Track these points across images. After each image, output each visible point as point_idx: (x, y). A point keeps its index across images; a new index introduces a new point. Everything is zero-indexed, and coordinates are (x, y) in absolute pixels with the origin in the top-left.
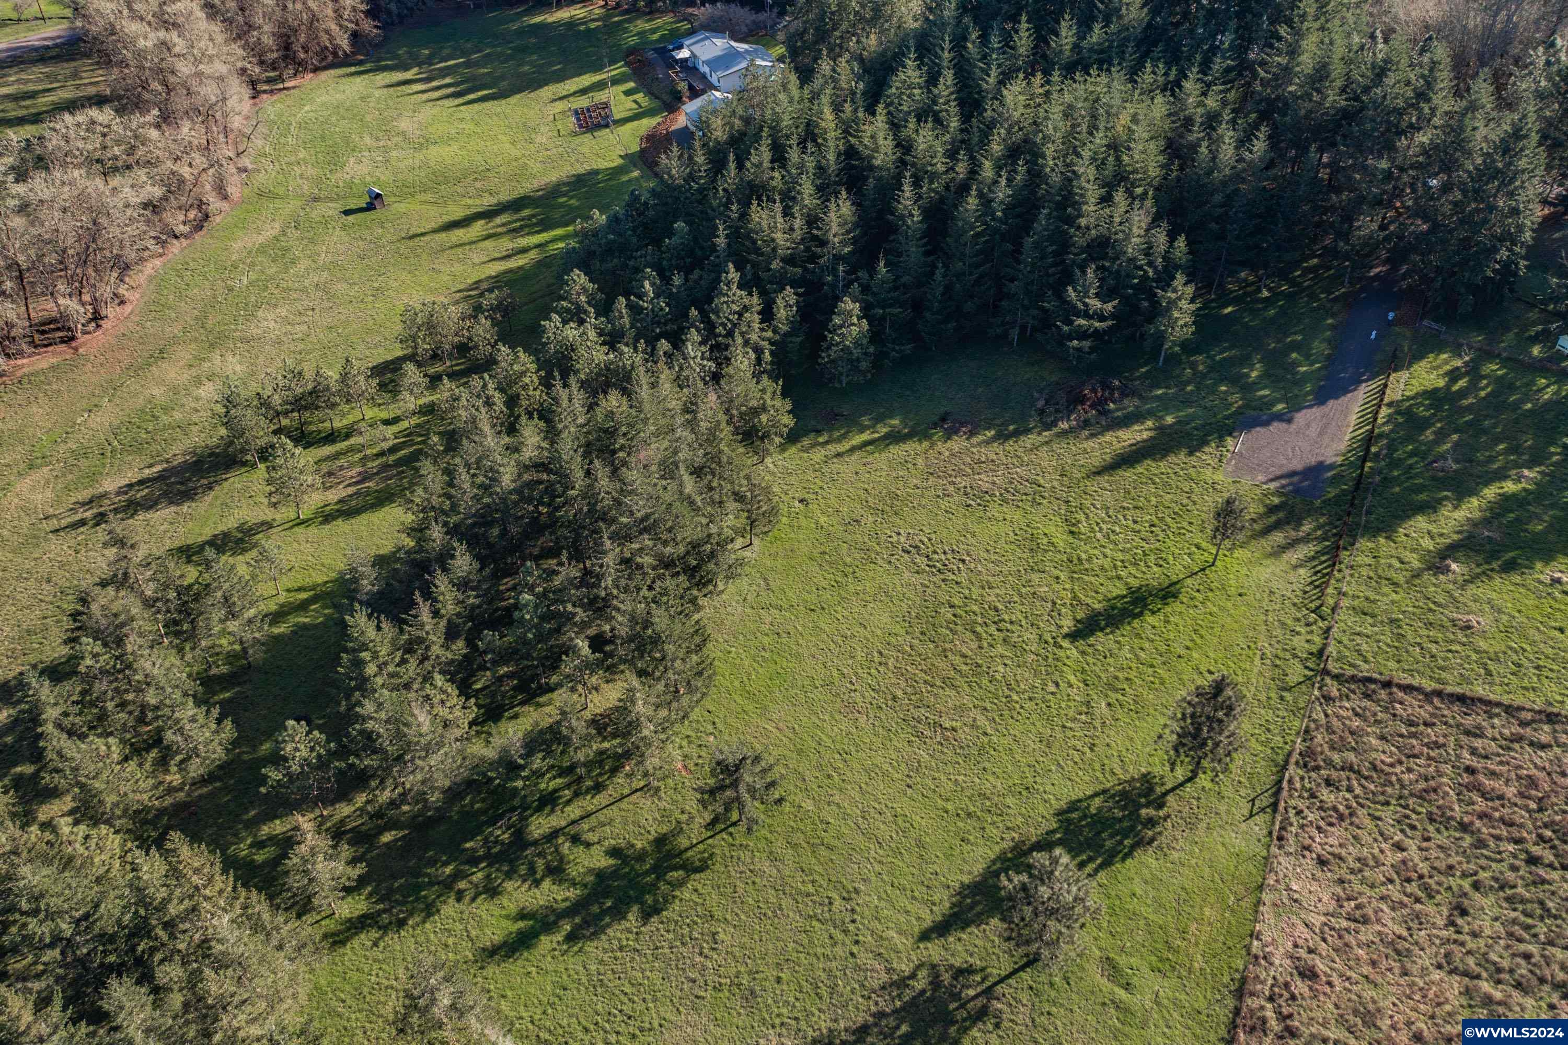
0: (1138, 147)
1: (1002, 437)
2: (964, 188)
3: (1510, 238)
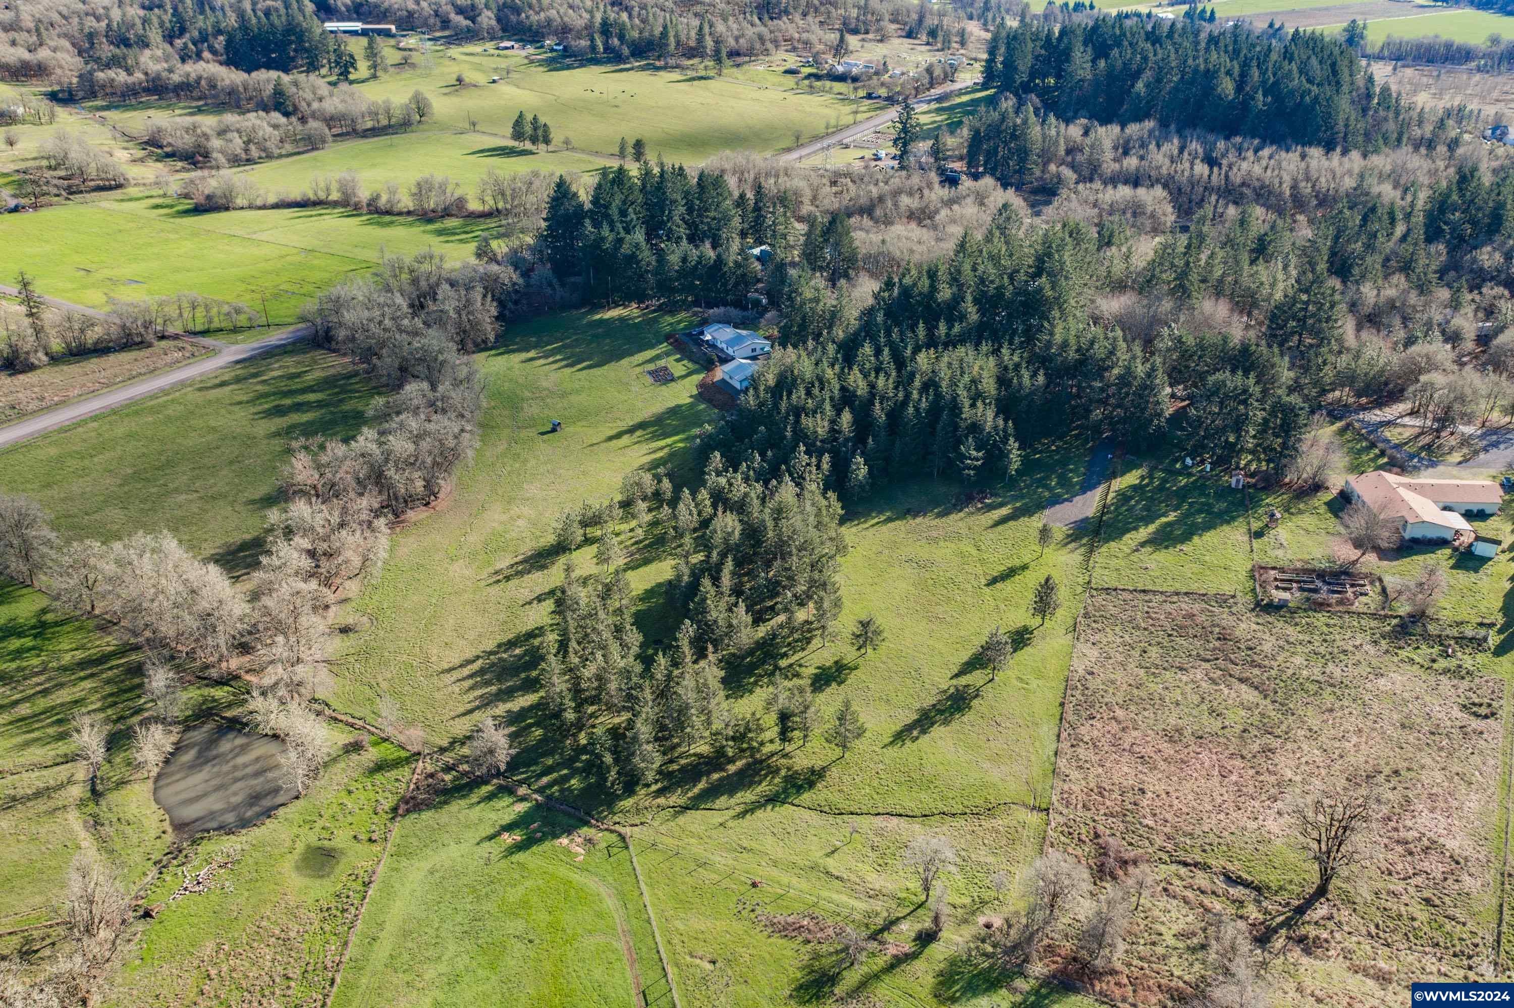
0: (984, 381)
1: (940, 515)
2: (905, 403)
3: (1159, 415)
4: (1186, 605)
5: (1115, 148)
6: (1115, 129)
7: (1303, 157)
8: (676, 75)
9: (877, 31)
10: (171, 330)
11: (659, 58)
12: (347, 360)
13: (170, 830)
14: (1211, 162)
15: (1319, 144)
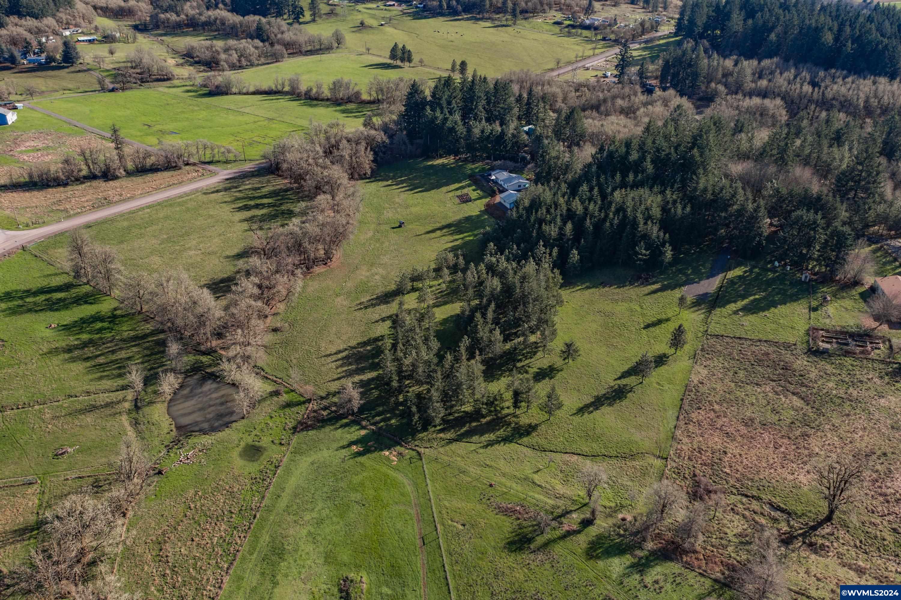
0: (654, 209)
4: (764, 348)
5: (754, 74)
6: (755, 62)
7: (874, 83)
8: (488, 24)
10: (192, 160)
11: (479, 14)
12: (286, 181)
13: (174, 430)
14: (814, 84)
15: (885, 75)
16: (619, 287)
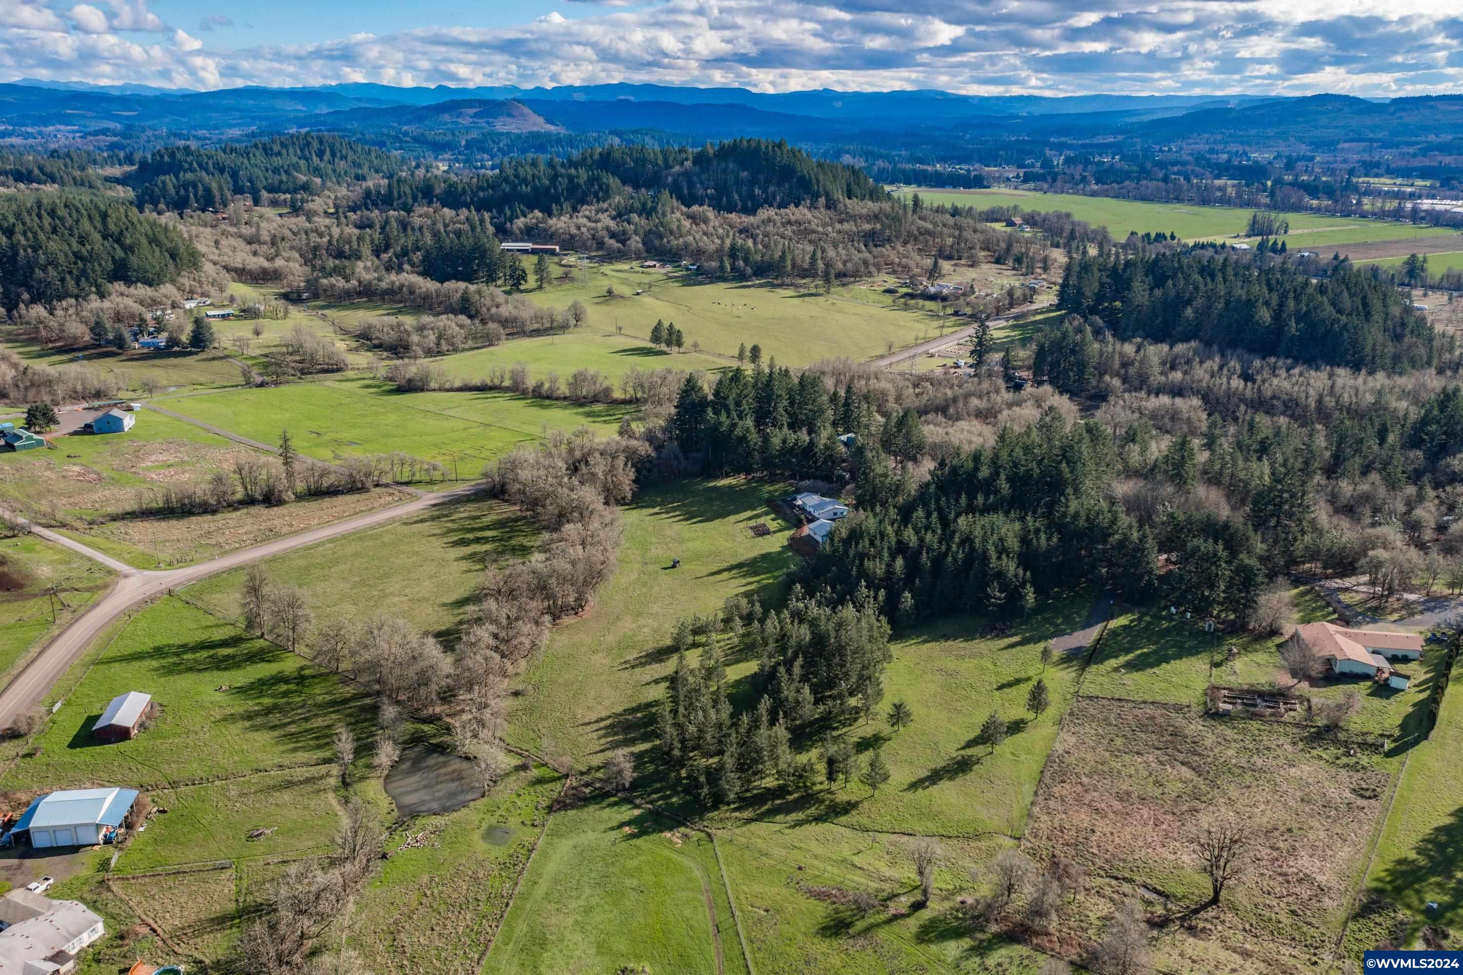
0: (1010, 540)
3: (1151, 573)
4: (1150, 710)
5: (1163, 363)
6: (1165, 348)
7: (1331, 376)
8: (790, 292)
9: (969, 258)
10: (384, 480)
11: (776, 278)
12: (517, 508)
14: (1247, 377)
15: (1346, 366)
16: (966, 641)
